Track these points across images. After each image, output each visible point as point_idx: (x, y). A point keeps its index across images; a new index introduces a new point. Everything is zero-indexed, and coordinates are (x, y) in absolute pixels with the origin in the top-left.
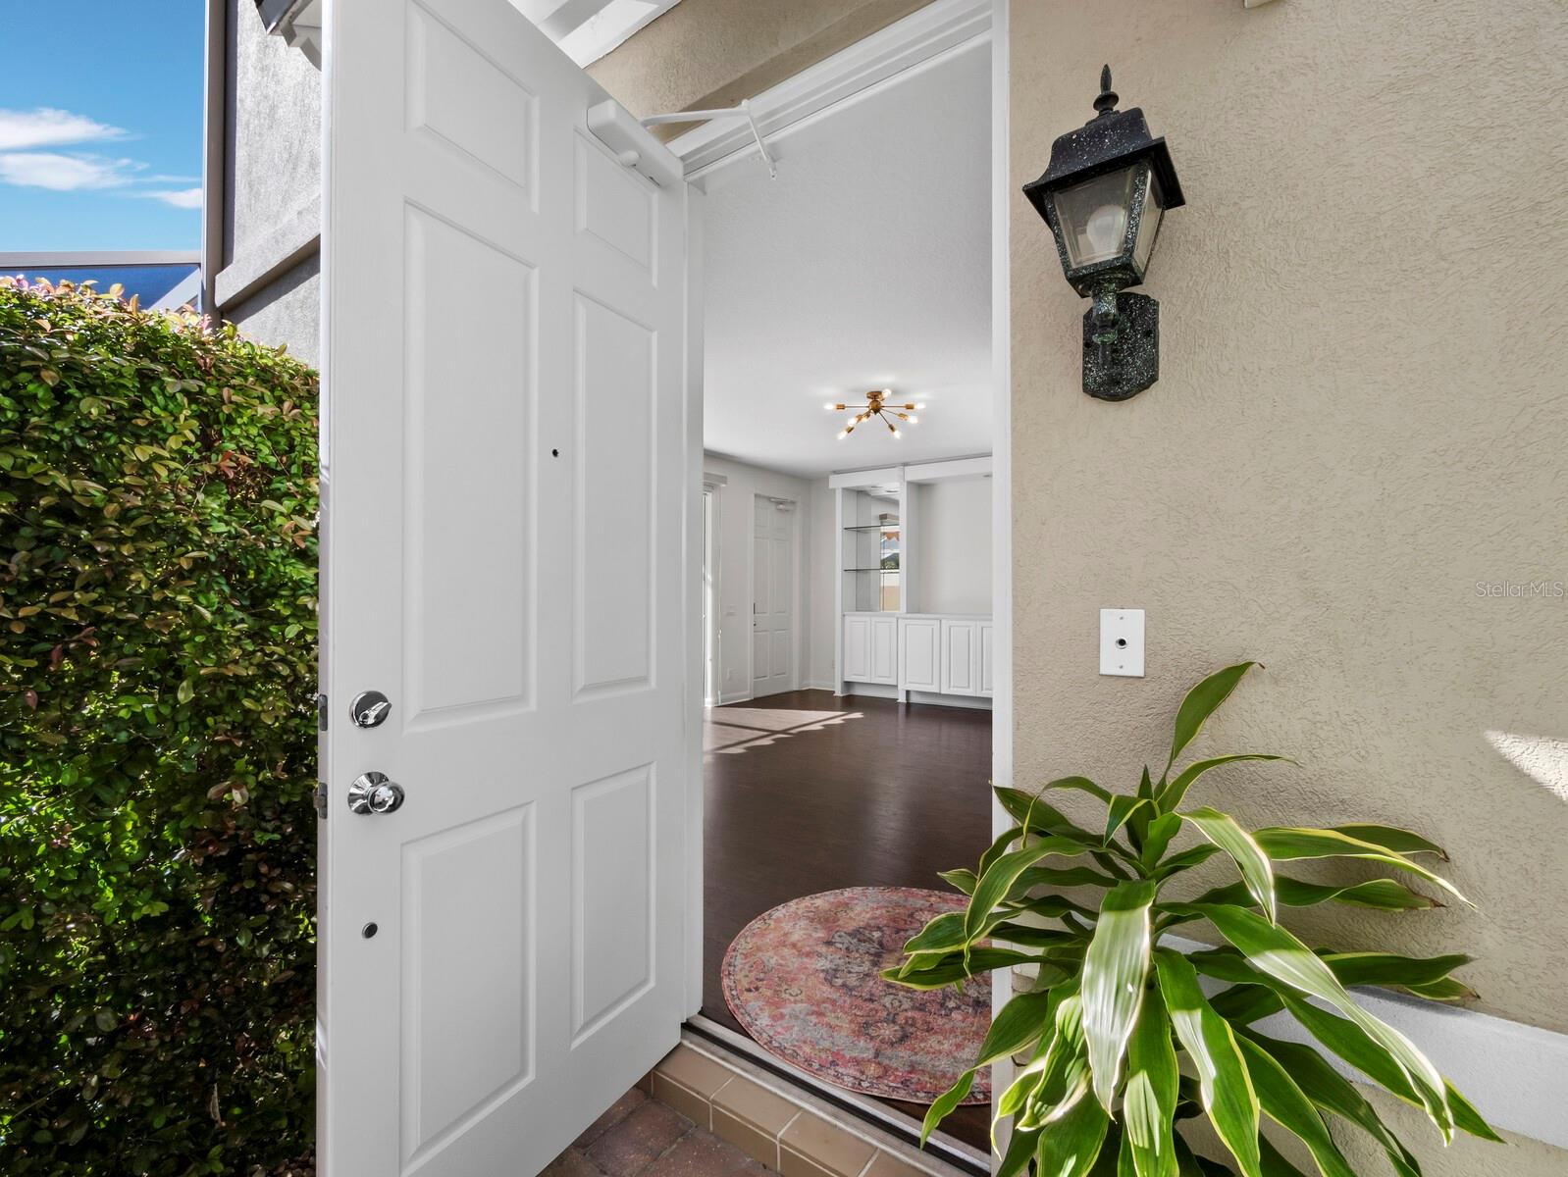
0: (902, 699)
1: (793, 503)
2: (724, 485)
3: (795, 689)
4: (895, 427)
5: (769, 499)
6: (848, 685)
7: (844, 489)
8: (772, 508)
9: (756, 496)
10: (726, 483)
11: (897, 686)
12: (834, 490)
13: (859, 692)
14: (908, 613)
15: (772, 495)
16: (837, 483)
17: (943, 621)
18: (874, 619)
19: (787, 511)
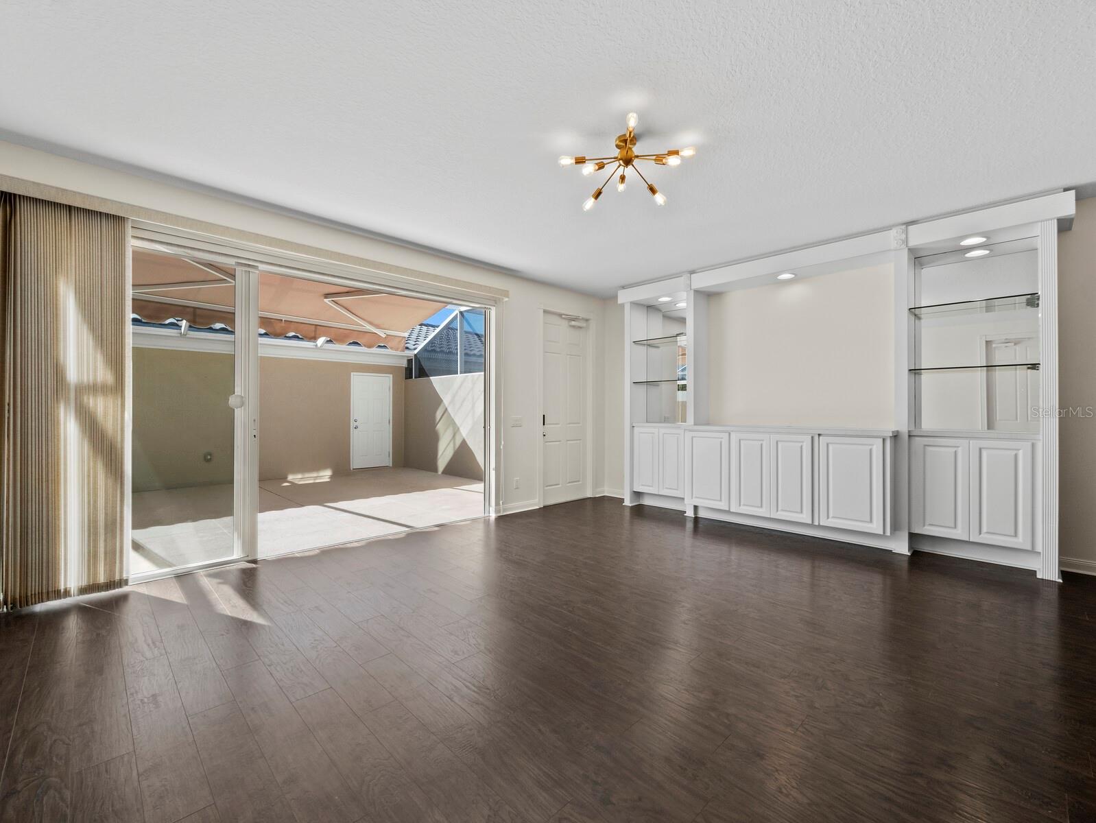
0: (690, 513)
1: (587, 320)
2: (507, 299)
3: (589, 496)
4: (656, 187)
5: (560, 315)
6: (638, 494)
7: (632, 303)
8: (564, 324)
9: (545, 312)
10: (508, 297)
11: (683, 499)
12: (622, 306)
13: (647, 502)
14: (695, 424)
15: (563, 312)
16: (624, 297)
17: (733, 435)
18: (662, 431)
19: (580, 327)
